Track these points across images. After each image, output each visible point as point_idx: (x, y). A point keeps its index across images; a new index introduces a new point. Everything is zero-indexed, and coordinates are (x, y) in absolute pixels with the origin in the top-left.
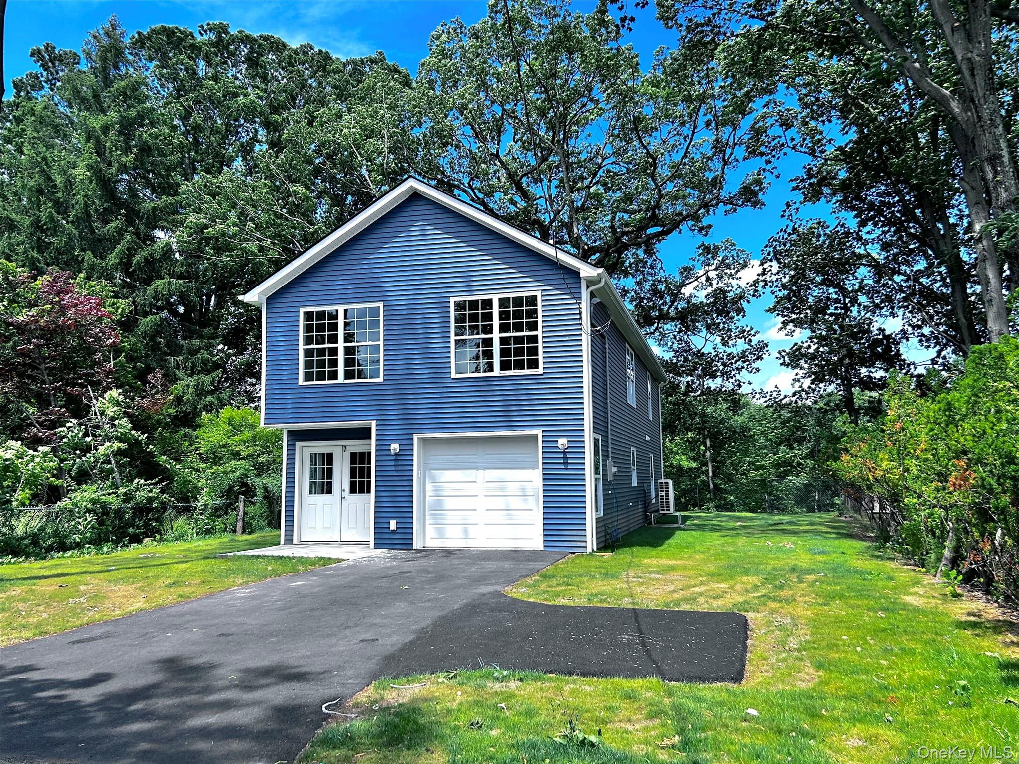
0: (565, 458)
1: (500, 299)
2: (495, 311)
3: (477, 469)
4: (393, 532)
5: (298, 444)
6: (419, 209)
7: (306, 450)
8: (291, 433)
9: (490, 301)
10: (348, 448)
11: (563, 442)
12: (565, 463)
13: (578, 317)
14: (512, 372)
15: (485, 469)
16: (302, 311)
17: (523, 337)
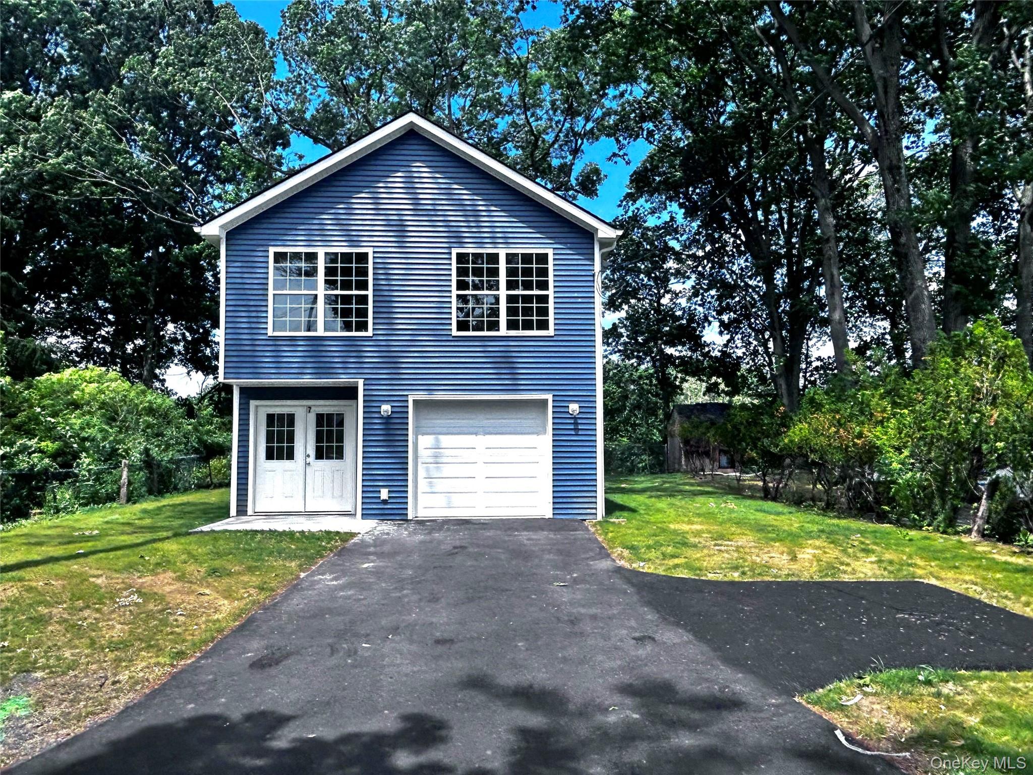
0: (576, 424)
1: (507, 255)
2: (502, 266)
3: (476, 434)
4: (385, 502)
5: (253, 403)
6: (414, 148)
7: (260, 410)
8: (244, 391)
9: (496, 256)
10: (313, 409)
11: (574, 408)
12: (576, 429)
13: (591, 279)
14: (521, 333)
15: (486, 434)
16: (272, 250)
17: (532, 296)
